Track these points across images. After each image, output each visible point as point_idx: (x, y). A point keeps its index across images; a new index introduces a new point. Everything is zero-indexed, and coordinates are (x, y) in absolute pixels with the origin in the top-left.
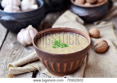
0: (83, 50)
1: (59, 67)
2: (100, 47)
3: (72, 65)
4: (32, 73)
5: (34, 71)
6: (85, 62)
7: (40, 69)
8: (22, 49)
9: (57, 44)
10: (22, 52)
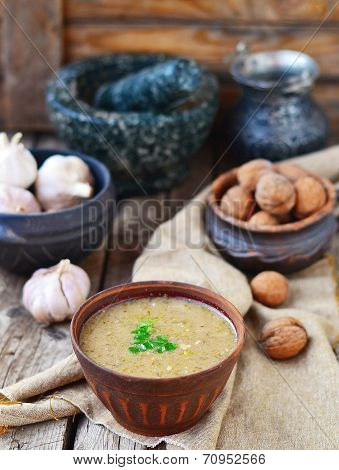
0: (218, 367)
1: (144, 413)
2: (281, 344)
3: (183, 410)
4: (65, 422)
5: (72, 417)
6: (229, 393)
7: (90, 411)
8: (37, 336)
9: (144, 339)
10: (36, 348)
